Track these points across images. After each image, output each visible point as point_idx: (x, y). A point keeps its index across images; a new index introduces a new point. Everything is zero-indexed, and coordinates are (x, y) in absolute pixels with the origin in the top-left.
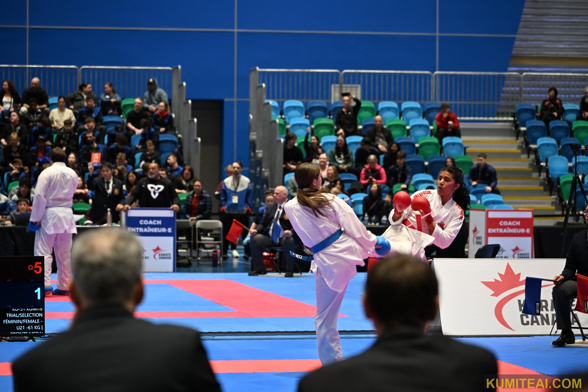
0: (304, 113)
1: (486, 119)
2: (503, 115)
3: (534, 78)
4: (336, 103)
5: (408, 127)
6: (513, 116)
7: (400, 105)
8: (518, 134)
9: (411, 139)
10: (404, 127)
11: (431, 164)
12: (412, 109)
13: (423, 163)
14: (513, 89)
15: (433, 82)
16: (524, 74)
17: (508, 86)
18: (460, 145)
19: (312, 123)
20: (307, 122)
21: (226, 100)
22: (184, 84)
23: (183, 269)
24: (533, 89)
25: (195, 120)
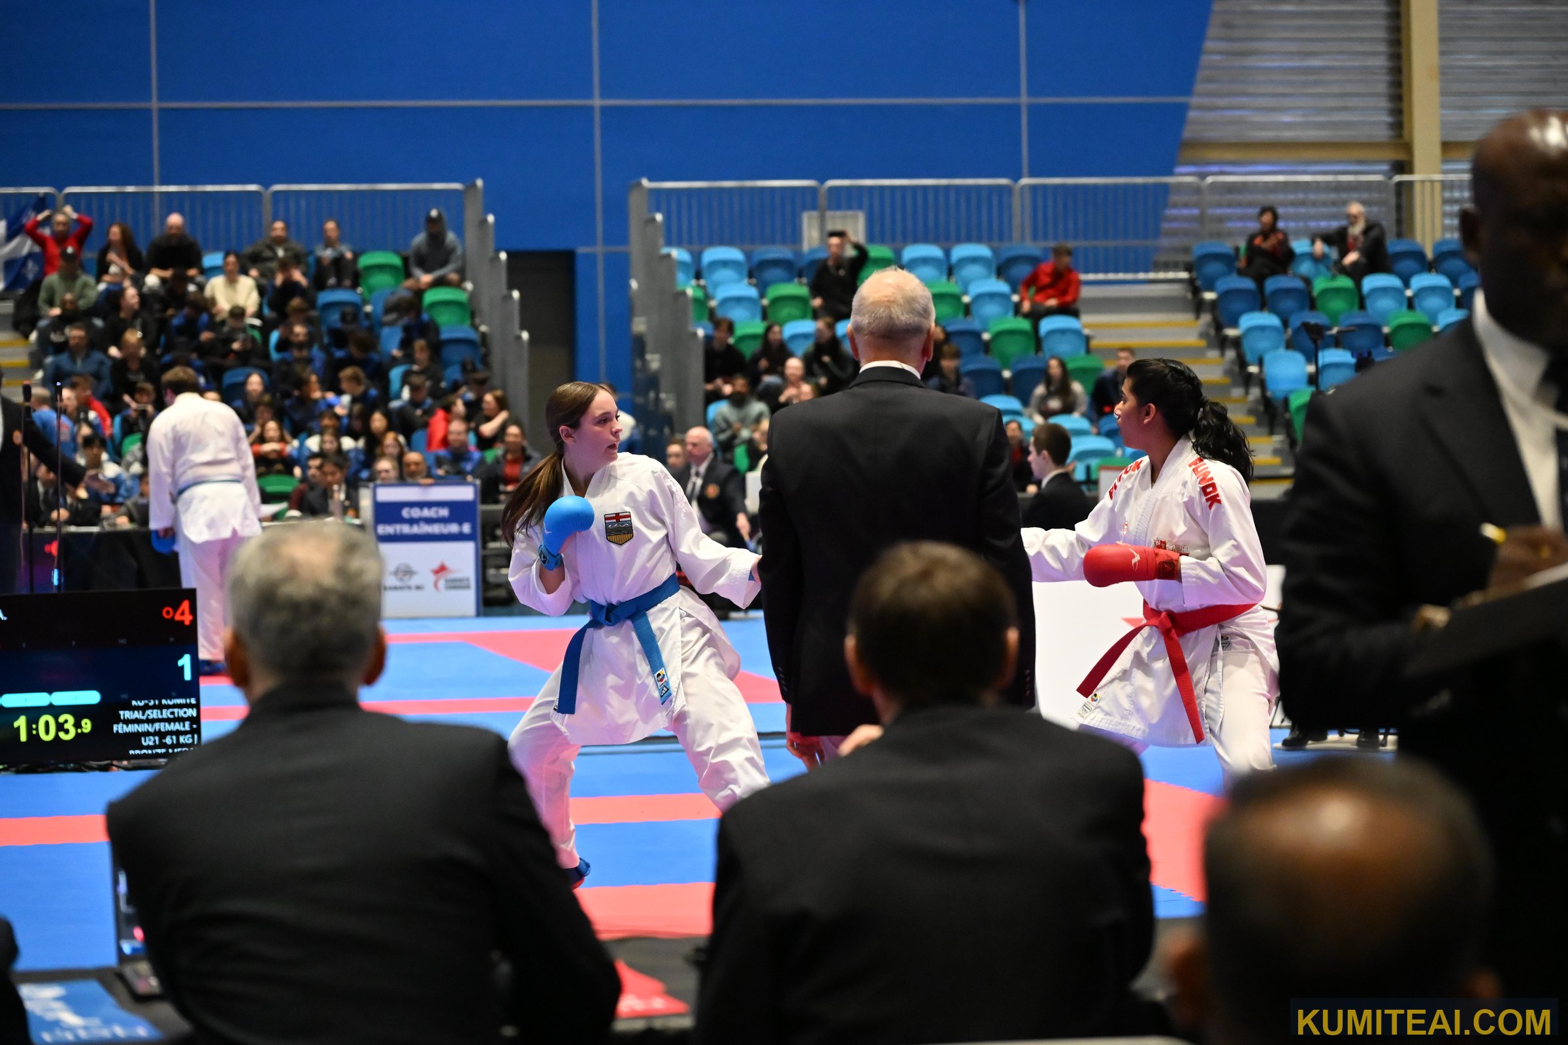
0: (745, 272)
1: (1130, 276)
2: (1166, 267)
3: (1231, 188)
4: (812, 251)
5: (966, 299)
6: (1188, 268)
7: (947, 253)
8: (1199, 307)
9: (974, 324)
10: (956, 298)
11: (1017, 375)
12: (974, 260)
13: (998, 374)
14: (1185, 212)
15: (1016, 203)
16: (1210, 179)
17: (1175, 206)
18: (1077, 333)
19: (762, 295)
20: (753, 292)
21: (581, 250)
22: (491, 218)
23: (498, 609)
24: (1228, 211)
25: (516, 294)
